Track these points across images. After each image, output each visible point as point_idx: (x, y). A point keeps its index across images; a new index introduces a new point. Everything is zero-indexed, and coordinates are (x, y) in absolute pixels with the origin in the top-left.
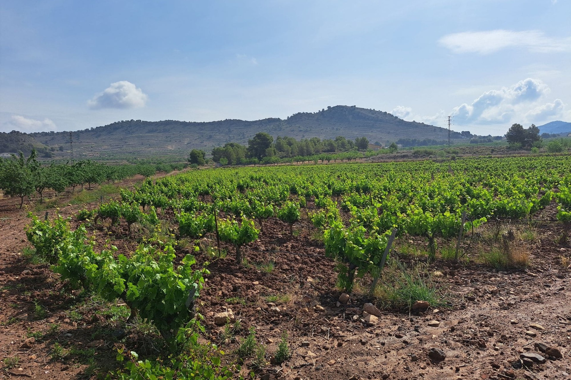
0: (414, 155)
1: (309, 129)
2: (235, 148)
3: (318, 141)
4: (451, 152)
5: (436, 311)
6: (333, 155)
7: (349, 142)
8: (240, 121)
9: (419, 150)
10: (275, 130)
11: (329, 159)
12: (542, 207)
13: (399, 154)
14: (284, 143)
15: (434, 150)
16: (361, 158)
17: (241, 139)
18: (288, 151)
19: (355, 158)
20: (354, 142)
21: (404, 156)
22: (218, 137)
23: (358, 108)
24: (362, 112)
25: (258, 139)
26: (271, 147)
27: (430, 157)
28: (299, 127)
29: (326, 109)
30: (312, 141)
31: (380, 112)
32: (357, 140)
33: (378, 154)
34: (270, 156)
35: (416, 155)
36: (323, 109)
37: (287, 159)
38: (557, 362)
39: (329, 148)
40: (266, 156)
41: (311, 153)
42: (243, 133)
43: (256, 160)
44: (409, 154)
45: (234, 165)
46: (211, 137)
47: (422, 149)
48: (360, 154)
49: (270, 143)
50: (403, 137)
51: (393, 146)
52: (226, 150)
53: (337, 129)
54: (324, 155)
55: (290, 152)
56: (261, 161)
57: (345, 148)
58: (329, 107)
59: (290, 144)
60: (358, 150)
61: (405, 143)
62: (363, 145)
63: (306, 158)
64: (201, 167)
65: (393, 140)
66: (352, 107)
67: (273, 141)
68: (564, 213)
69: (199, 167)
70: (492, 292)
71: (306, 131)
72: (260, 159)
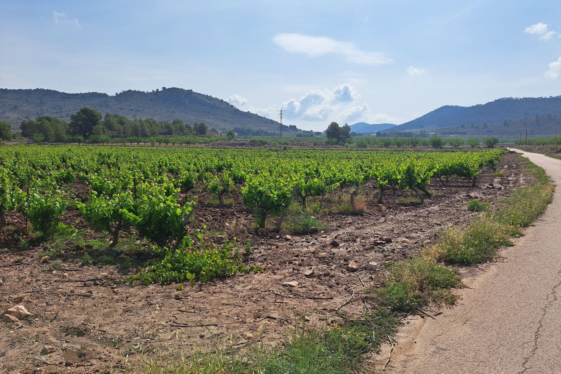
0: (251, 144)
1: (141, 109)
2: (53, 123)
3: (154, 122)
4: (282, 143)
5: (322, 232)
6: (171, 139)
7: (187, 126)
8: (55, 92)
9: (256, 139)
10: (101, 106)
11: (167, 142)
12: (365, 182)
13: (237, 142)
14: (114, 121)
15: (268, 141)
16: (201, 143)
17: (57, 113)
18: (119, 130)
19: (194, 143)
20: (192, 126)
21: (242, 144)
22: (26, 109)
23: (194, 93)
24: (198, 97)
25: (83, 114)
26: (99, 124)
27: (265, 147)
28: (130, 106)
29: (160, 89)
30: (148, 122)
31: (216, 99)
32: (196, 125)
33: (217, 141)
34: (99, 134)
35: (253, 144)
36: (158, 90)
37: (118, 139)
38: (390, 244)
39: (166, 130)
40: (92, 133)
41: (147, 134)
42: (60, 106)
43: (81, 138)
44: (246, 143)
45: (52, 142)
46: (15, 107)
47: (257, 138)
48: (199, 139)
49: (99, 120)
50: (239, 126)
51: (230, 134)
52: (41, 124)
53: (173, 112)
54: (162, 137)
55: (122, 131)
56: (87, 139)
57: (184, 132)
58: (164, 88)
59: (122, 123)
60: (197, 135)
61: (241, 132)
62: (201, 130)
63: (142, 139)
64: (6, 143)
65: (230, 128)
66: (188, 90)
67: (101, 118)
68: (381, 182)
69: (4, 142)
70: (350, 223)
71: (138, 111)
72: (86, 137)
